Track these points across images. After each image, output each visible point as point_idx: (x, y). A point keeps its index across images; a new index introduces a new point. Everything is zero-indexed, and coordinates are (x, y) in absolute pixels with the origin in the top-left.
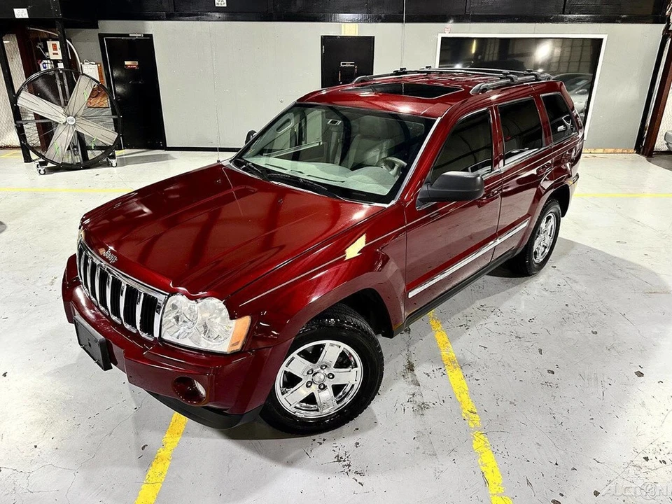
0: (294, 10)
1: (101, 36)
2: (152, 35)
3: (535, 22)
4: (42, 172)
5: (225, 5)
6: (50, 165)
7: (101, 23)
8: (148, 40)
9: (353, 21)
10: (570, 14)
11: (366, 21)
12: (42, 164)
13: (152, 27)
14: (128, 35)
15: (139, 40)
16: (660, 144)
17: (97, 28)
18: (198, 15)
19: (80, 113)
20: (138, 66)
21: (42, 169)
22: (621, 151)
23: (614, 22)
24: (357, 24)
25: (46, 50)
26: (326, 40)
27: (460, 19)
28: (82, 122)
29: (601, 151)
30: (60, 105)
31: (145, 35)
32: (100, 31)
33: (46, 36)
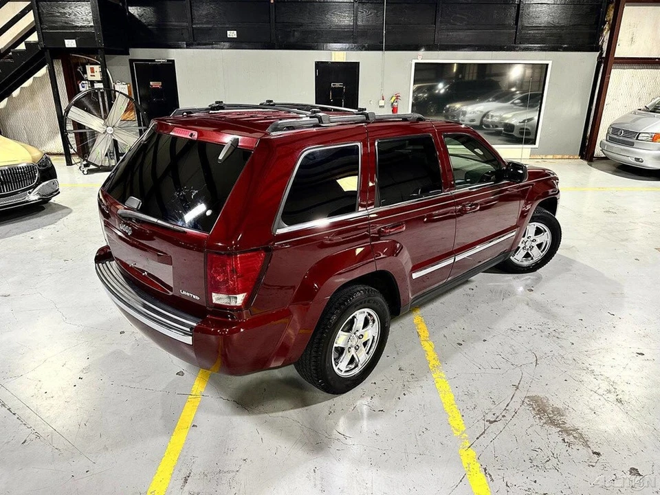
0: (292, 40)
1: (131, 61)
2: (174, 61)
3: (492, 51)
4: (86, 172)
5: (236, 36)
6: (92, 167)
7: (132, 51)
8: (170, 65)
9: (341, 50)
10: (520, 44)
11: (352, 49)
12: (86, 166)
13: (173, 54)
14: (154, 61)
15: (163, 65)
16: (598, 151)
17: (128, 54)
18: (213, 44)
19: (117, 125)
20: (161, 86)
21: (86, 170)
22: (567, 157)
23: (557, 51)
24: (345, 52)
25: (85, 72)
26: (319, 65)
27: (431, 47)
28: (119, 131)
29: (551, 157)
30: (101, 117)
31: (168, 61)
32: (130, 57)
33: (84, 61)
